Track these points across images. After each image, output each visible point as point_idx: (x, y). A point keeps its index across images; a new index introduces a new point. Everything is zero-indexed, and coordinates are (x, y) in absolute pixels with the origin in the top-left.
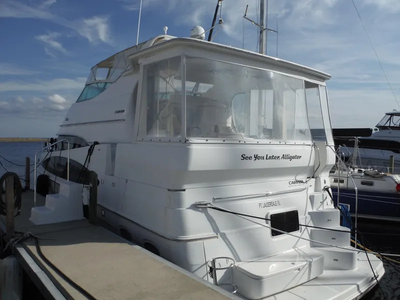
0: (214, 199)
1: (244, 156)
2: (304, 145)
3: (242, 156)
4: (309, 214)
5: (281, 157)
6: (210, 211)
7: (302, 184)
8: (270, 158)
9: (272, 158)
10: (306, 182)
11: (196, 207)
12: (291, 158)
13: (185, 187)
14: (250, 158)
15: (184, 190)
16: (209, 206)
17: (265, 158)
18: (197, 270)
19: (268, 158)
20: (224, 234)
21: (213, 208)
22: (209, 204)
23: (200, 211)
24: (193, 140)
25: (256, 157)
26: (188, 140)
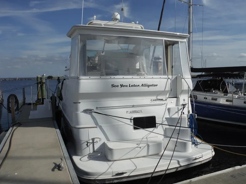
0: (97, 108)
1: (113, 85)
2: (160, 78)
3: (112, 85)
4: (165, 119)
5: (140, 86)
6: (93, 114)
7: (162, 101)
8: (132, 86)
9: (134, 86)
10: (166, 100)
11: (86, 111)
12: (149, 86)
13: (80, 101)
14: (117, 86)
15: (80, 103)
16: (93, 111)
17: (128, 86)
18: (84, 143)
19: (130, 86)
20: (101, 126)
21: (95, 112)
22: (93, 110)
23: (88, 114)
24: (82, 77)
25: (122, 86)
26: (79, 78)
